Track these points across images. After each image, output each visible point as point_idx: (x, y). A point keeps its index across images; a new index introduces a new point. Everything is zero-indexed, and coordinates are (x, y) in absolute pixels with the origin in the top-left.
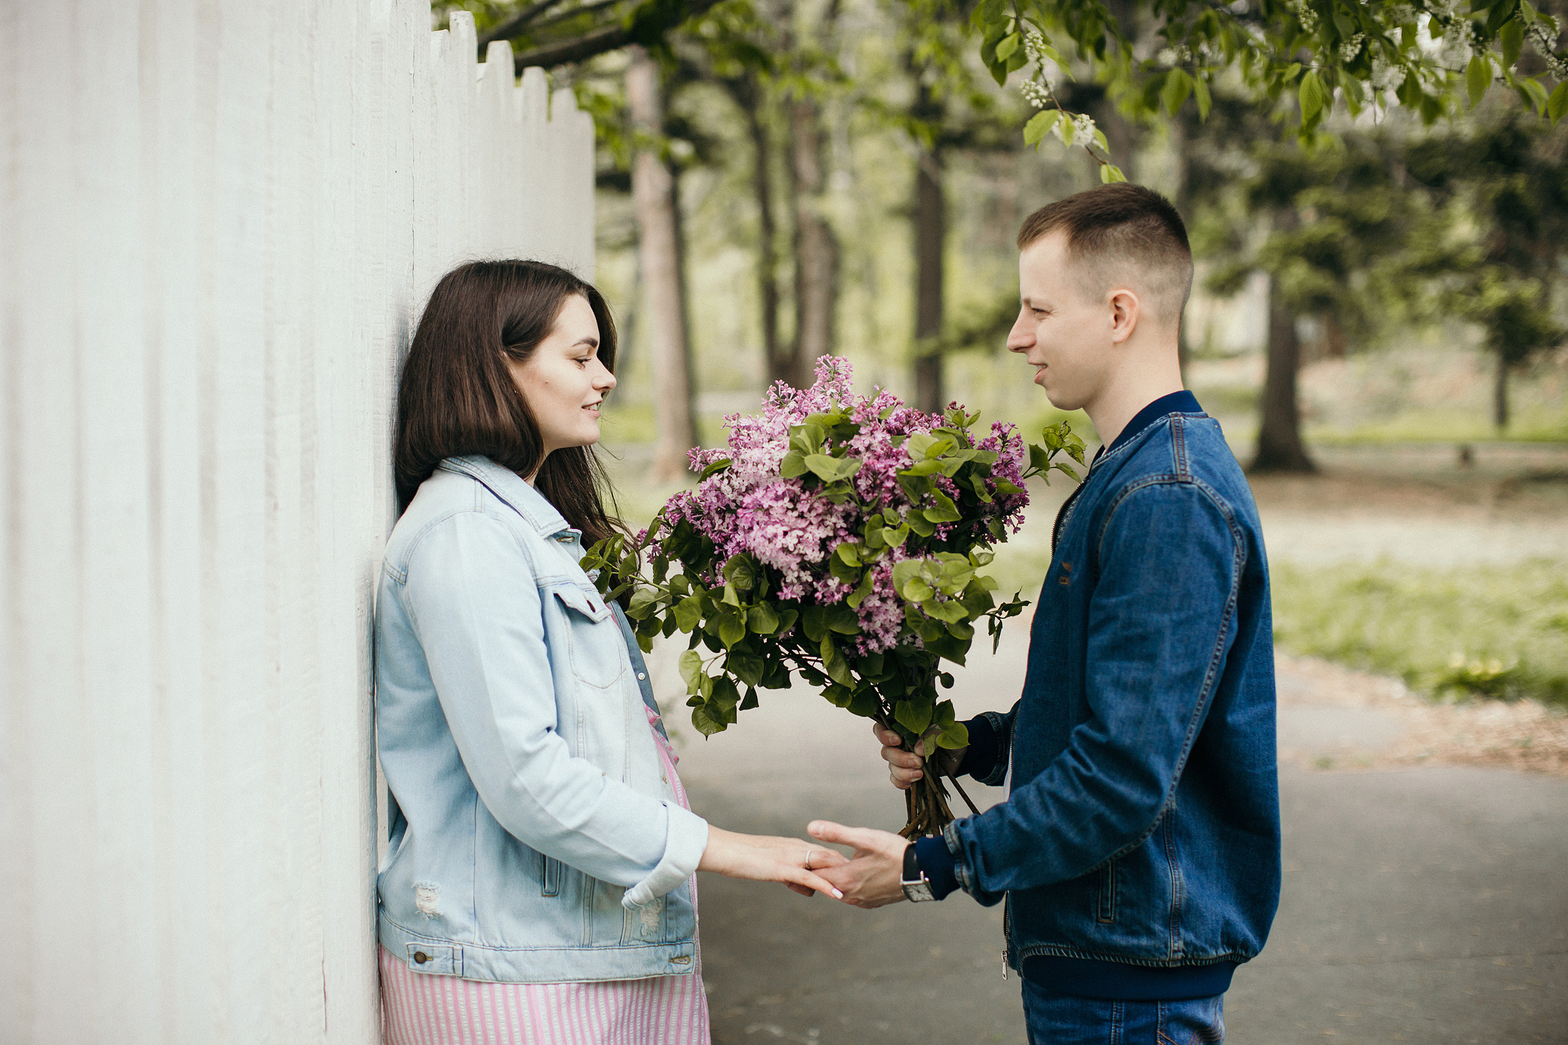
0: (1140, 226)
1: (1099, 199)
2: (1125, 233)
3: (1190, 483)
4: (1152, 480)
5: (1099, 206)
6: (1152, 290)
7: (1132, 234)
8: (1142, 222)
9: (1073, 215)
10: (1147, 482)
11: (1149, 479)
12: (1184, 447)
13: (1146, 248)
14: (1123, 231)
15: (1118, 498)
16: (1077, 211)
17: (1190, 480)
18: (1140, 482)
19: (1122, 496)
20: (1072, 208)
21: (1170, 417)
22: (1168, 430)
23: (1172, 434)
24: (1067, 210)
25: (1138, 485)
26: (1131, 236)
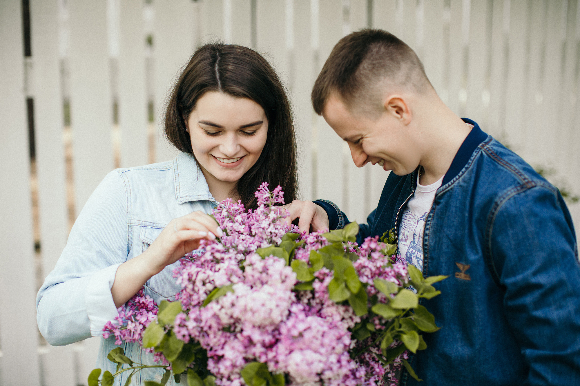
0: (370, 57)
1: (338, 61)
2: (366, 67)
3: (535, 186)
4: (512, 193)
5: (341, 64)
6: (404, 84)
7: (369, 65)
8: (369, 55)
9: (332, 80)
10: (508, 195)
11: (509, 193)
12: (509, 164)
13: (383, 66)
14: (364, 67)
15: (493, 211)
16: (332, 76)
17: (533, 184)
18: (504, 196)
19: (495, 209)
20: (329, 75)
21: (480, 149)
22: (488, 158)
23: (494, 160)
24: (327, 79)
25: (504, 198)
26: (370, 66)
